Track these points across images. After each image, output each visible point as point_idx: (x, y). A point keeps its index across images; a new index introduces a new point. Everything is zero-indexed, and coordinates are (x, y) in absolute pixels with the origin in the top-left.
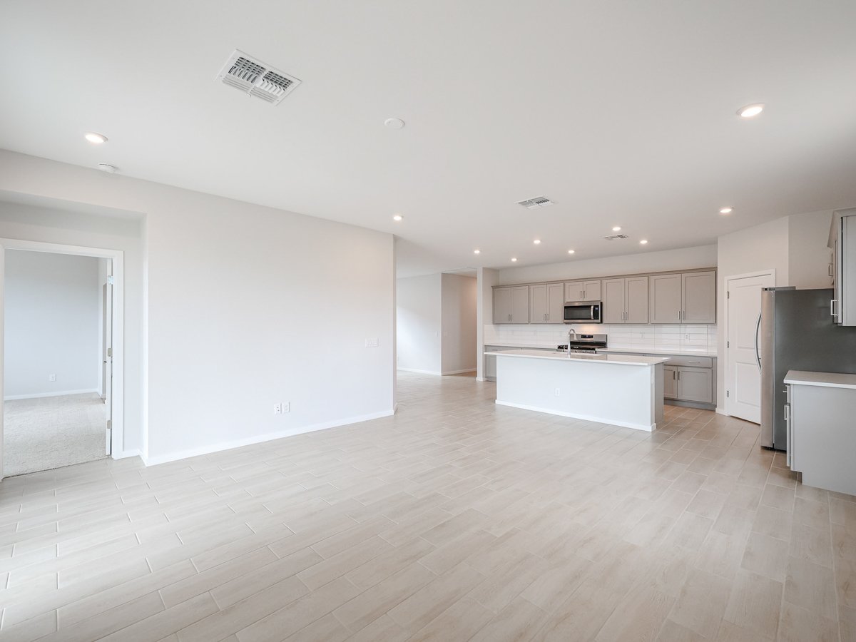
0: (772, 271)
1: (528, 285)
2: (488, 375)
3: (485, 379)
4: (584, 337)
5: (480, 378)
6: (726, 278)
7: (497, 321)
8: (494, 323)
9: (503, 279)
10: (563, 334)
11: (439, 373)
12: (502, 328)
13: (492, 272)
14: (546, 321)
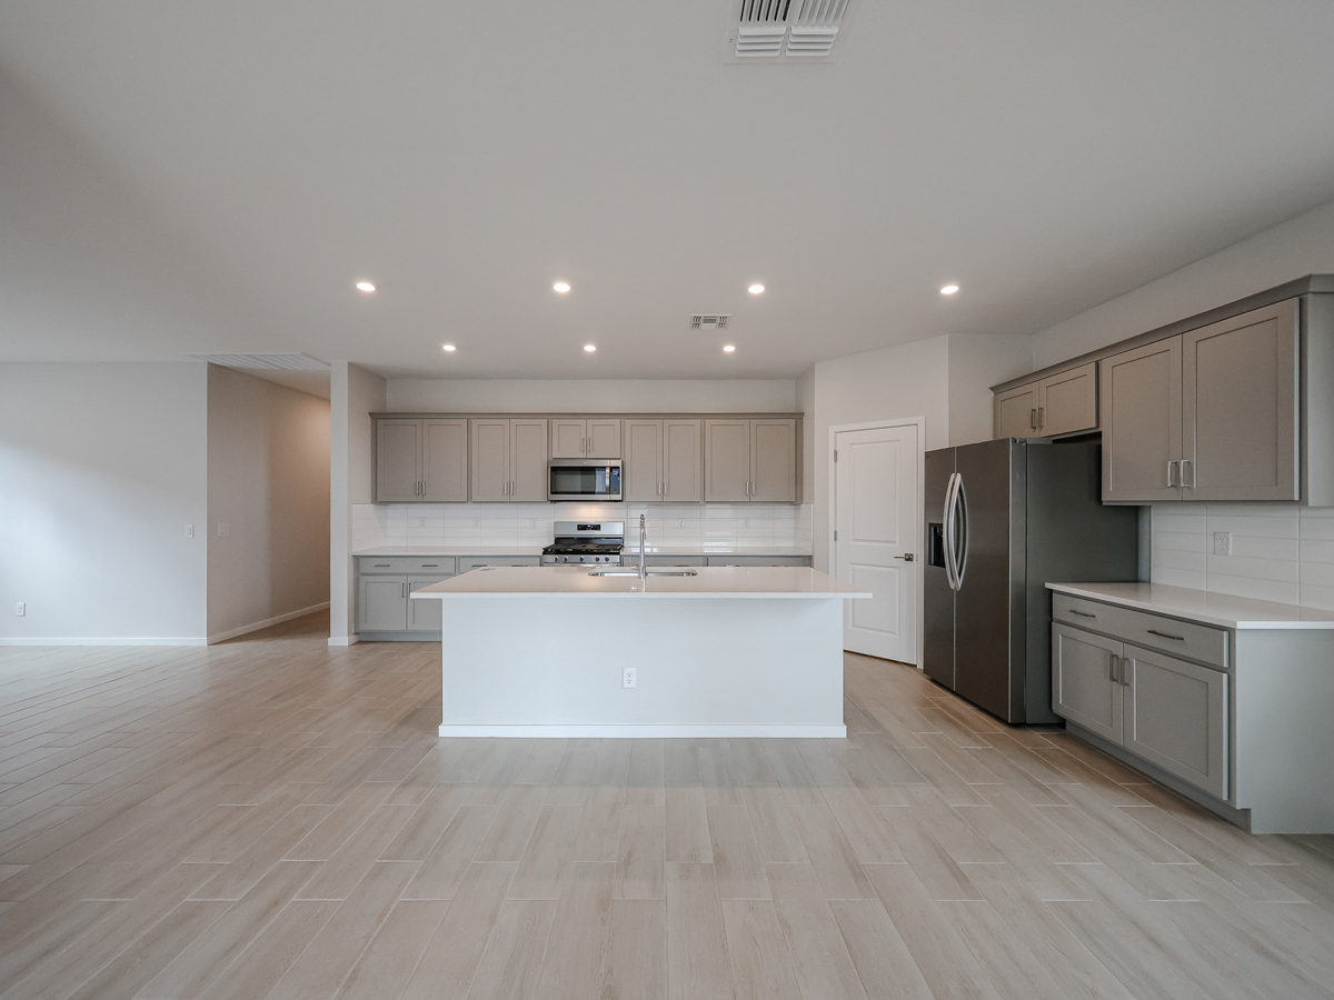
0: (920, 420)
1: (469, 416)
2: (363, 627)
3: (355, 639)
4: (582, 527)
5: (340, 637)
6: (832, 429)
7: (383, 494)
8: (375, 500)
9: (395, 400)
10: (538, 525)
11: (200, 640)
12: (395, 512)
13: (370, 378)
14: (510, 497)
